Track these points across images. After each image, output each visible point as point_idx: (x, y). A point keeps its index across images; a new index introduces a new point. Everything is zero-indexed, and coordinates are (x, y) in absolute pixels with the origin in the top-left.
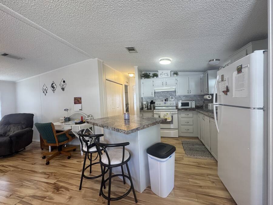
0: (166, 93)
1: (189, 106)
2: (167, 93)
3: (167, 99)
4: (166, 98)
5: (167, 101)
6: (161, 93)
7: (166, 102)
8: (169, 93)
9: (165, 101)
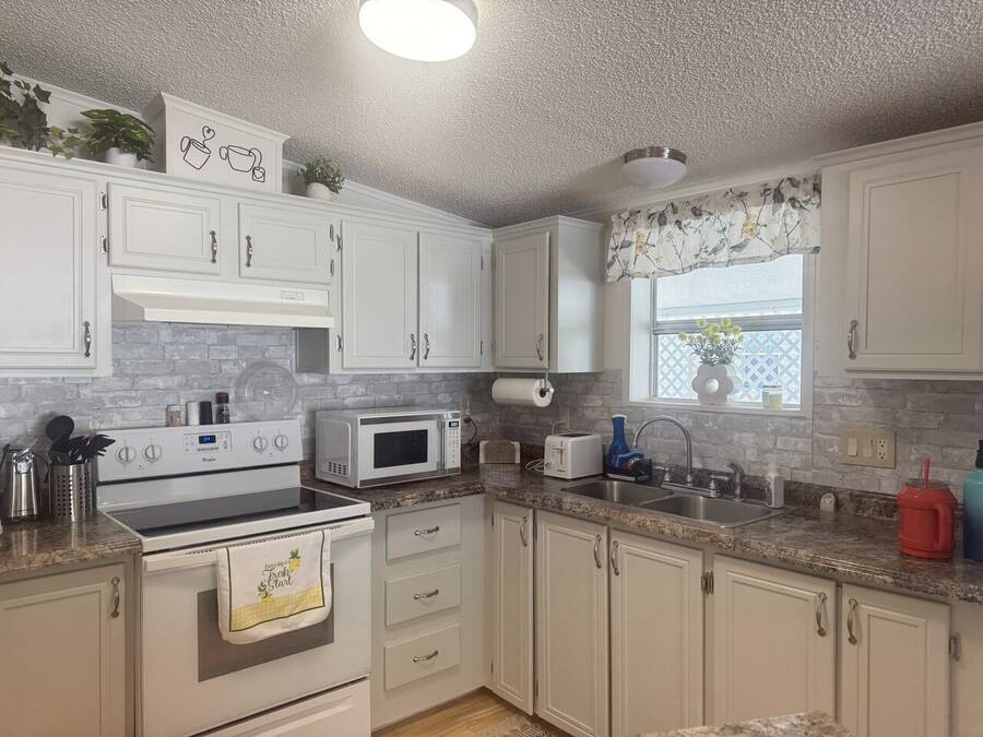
0: (212, 337)
1: (423, 458)
2: (224, 341)
3: (222, 398)
4: (209, 394)
5: (223, 418)
6: (166, 335)
7: (208, 430)
8: (242, 341)
9: (205, 419)
